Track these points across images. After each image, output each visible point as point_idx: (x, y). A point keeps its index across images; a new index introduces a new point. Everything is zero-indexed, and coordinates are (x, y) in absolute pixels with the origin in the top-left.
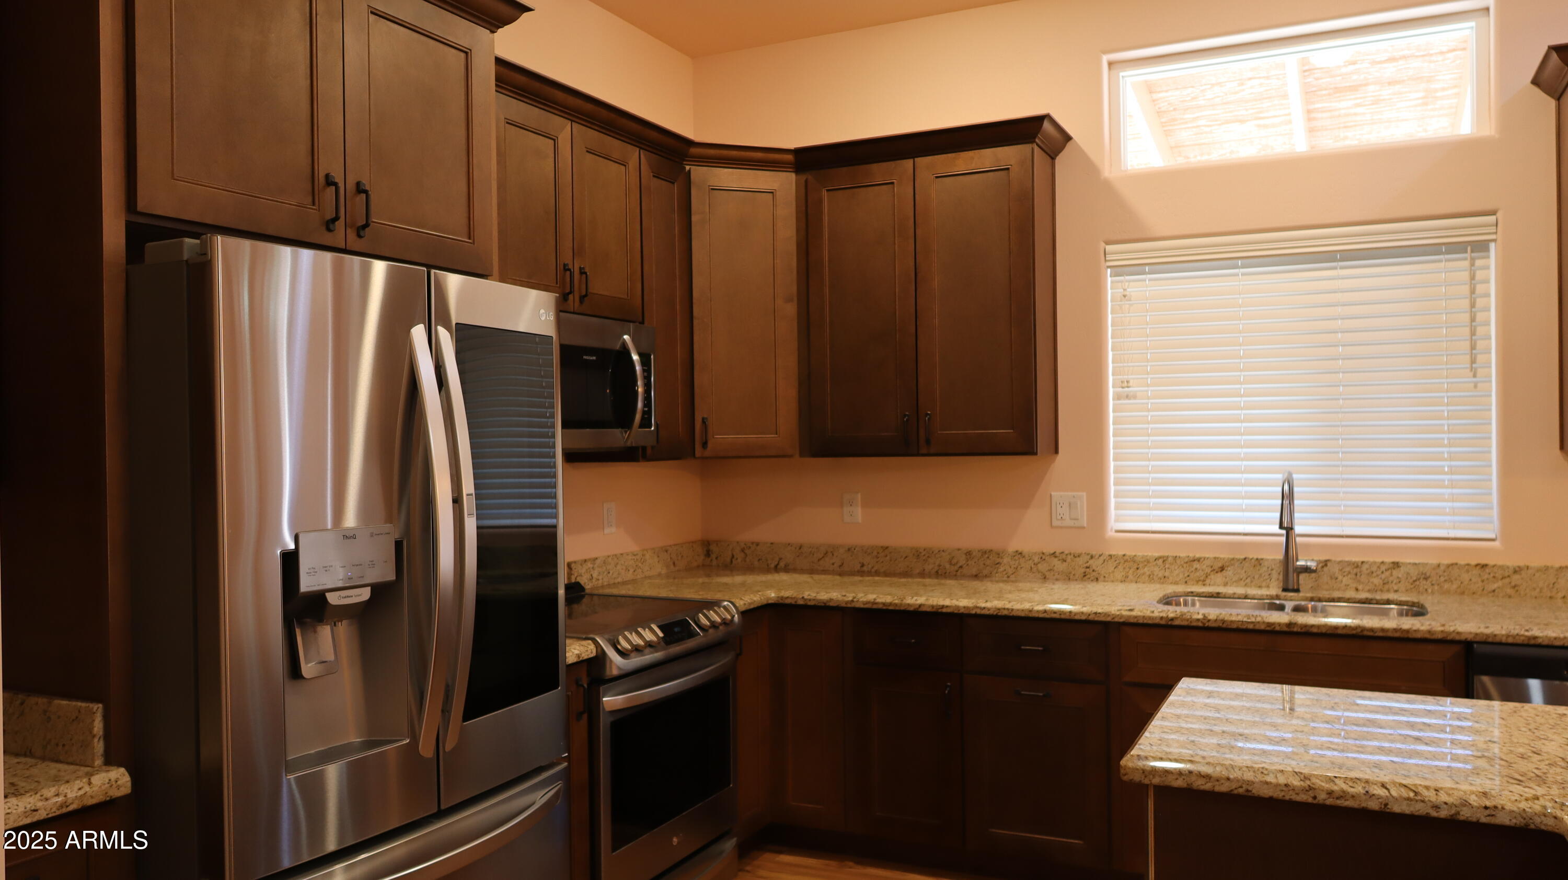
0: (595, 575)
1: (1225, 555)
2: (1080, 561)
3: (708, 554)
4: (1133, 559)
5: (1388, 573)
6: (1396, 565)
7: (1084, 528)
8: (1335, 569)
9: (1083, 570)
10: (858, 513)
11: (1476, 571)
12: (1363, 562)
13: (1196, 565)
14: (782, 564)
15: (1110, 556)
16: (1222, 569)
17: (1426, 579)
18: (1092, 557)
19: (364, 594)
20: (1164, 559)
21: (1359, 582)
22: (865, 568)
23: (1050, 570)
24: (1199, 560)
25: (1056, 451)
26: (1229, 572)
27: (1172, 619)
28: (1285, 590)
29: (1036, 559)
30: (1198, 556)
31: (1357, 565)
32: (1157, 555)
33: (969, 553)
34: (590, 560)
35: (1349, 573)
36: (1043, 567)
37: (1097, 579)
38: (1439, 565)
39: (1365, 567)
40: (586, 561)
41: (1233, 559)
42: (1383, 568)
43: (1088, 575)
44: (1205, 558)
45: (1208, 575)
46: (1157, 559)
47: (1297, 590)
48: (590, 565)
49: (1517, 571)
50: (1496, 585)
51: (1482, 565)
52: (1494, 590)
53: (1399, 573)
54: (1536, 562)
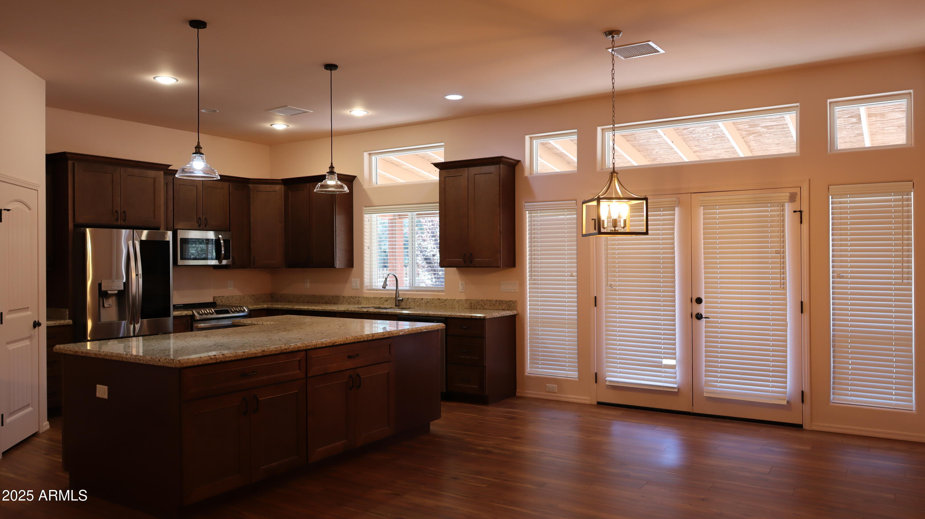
0: (223, 301)
2: (357, 299)
3: (272, 297)
4: (368, 298)
5: (420, 301)
6: (422, 299)
7: (358, 289)
8: (410, 300)
9: (357, 301)
10: (308, 285)
12: (416, 298)
13: (381, 299)
14: (290, 301)
15: (363, 297)
16: (387, 300)
17: (428, 302)
18: (359, 297)
19: (117, 292)
20: (375, 298)
21: (415, 304)
22: (309, 302)
23: (350, 301)
24: (382, 298)
25: (353, 267)
26: (388, 301)
28: (396, 306)
29: (347, 298)
30: (382, 297)
31: (414, 299)
32: (373, 297)
33: (333, 297)
34: (221, 296)
35: (413, 301)
36: (349, 301)
37: (360, 304)
38: (431, 299)
40: (220, 297)
41: (389, 298)
43: (359, 303)
44: (383, 298)
45: (384, 302)
46: (373, 298)
47: (399, 306)
48: (221, 298)
49: (446, 300)
50: (442, 304)
51: (439, 299)
52: (441, 306)
53: (423, 301)
54: (449, 298)
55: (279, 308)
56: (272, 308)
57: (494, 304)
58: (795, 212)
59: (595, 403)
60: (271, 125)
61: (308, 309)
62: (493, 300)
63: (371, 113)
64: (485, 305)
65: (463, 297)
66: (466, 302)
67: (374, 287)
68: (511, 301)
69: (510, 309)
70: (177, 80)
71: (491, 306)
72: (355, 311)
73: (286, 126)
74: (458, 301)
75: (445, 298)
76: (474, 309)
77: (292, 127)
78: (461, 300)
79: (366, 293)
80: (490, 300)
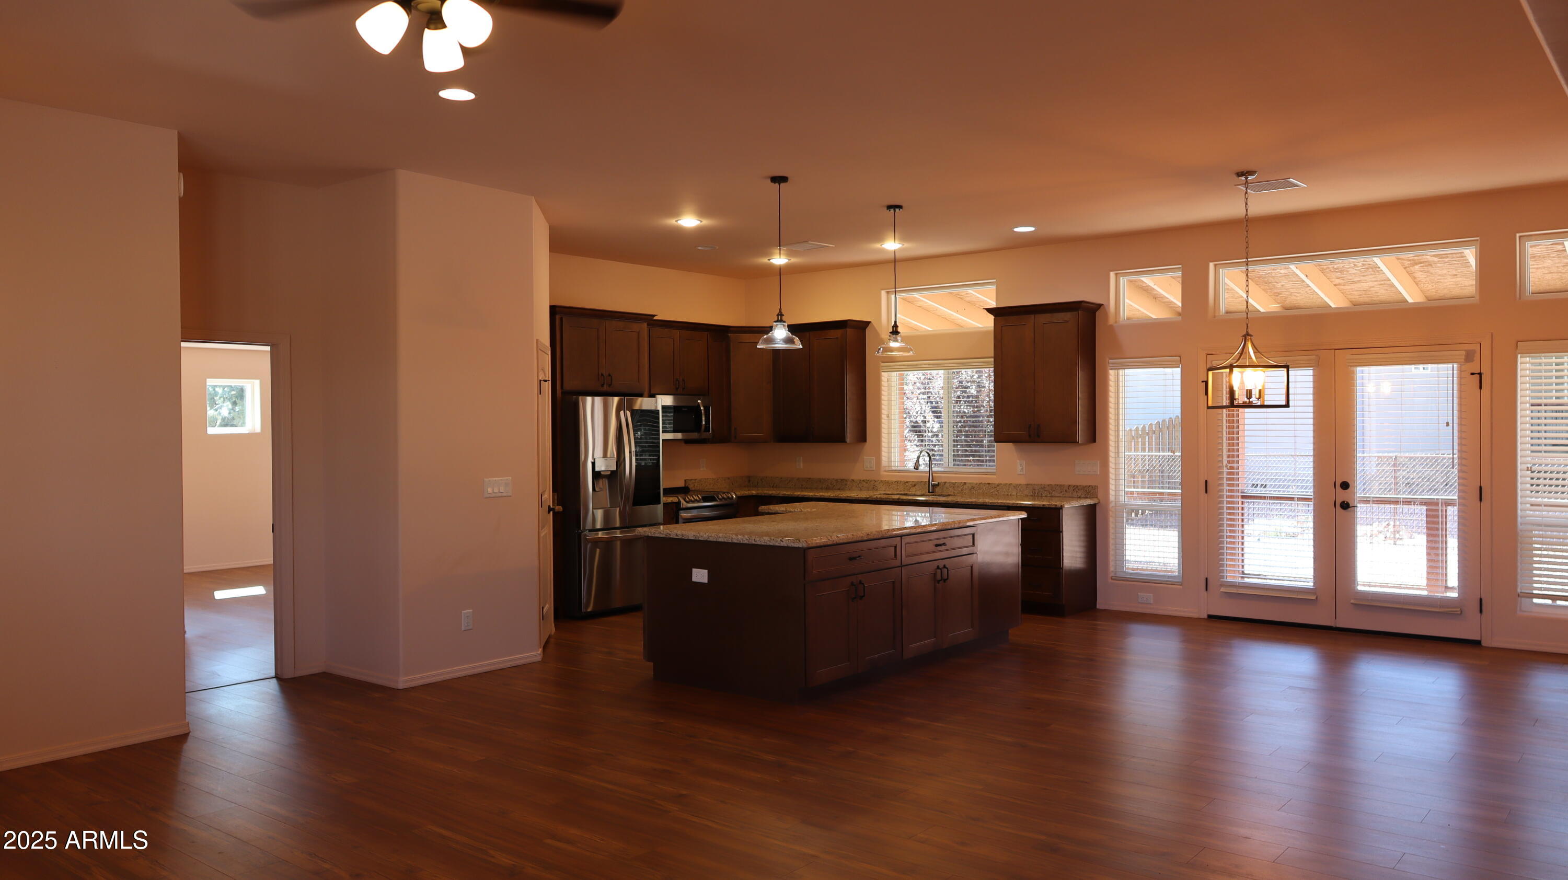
0: (696, 485)
1: (916, 480)
2: (872, 483)
3: (749, 481)
4: (888, 482)
6: (965, 483)
7: (873, 470)
8: (947, 485)
9: (873, 486)
10: (801, 465)
11: (987, 485)
13: (907, 484)
14: (775, 485)
15: (881, 481)
16: (915, 485)
17: (973, 488)
18: (876, 481)
19: (609, 473)
20: (898, 482)
21: (955, 490)
22: (802, 487)
23: (863, 487)
24: (907, 482)
25: (865, 441)
26: (916, 487)
28: (929, 492)
29: (858, 483)
30: (908, 480)
31: (954, 484)
32: (895, 480)
33: (837, 480)
35: (952, 486)
36: (861, 485)
37: (877, 490)
38: (977, 483)
40: (692, 479)
41: (918, 482)
42: (962, 485)
43: (874, 488)
44: (910, 482)
45: (910, 488)
46: (895, 482)
47: (933, 492)
48: (694, 481)
49: (998, 485)
50: (993, 490)
51: (989, 484)
52: (992, 493)
53: (966, 487)
54: (1003, 482)
55: (773, 495)
56: (763, 495)
57: (1066, 491)
58: (1472, 374)
59: (1205, 616)
60: (769, 260)
61: (815, 495)
62: (1064, 485)
63: (906, 245)
64: (1054, 491)
65: (1023, 481)
66: (1027, 487)
67: (893, 468)
68: (1090, 486)
69: (1088, 496)
70: (701, 222)
71: (1061, 492)
72: (881, 498)
73: (787, 261)
74: (1016, 487)
75: (997, 482)
76: (1038, 496)
77: (794, 260)
78: (1020, 485)
79: (885, 476)
80: (1061, 485)
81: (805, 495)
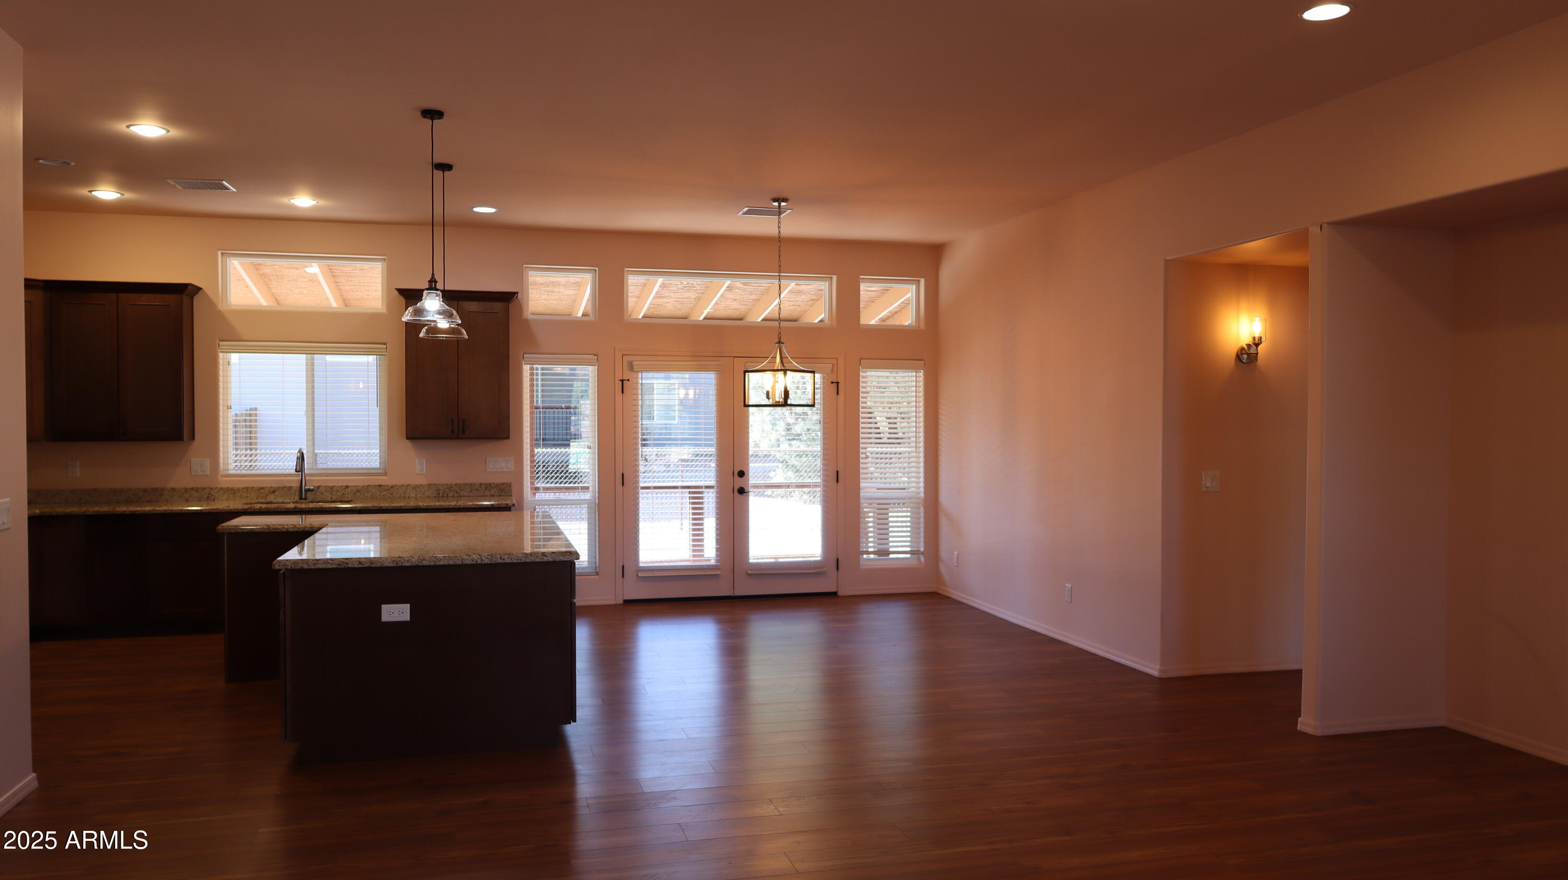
1: (275, 485)
2: (205, 490)
4: (232, 489)
5: (344, 490)
6: (347, 487)
7: (207, 475)
8: (322, 489)
9: (207, 496)
11: (378, 488)
12: (334, 486)
13: (262, 490)
15: (221, 488)
16: (274, 492)
17: (359, 492)
18: (211, 489)
20: (247, 488)
22: (82, 501)
23: (189, 497)
24: (263, 488)
25: (194, 439)
26: (277, 493)
27: (247, 509)
28: (301, 498)
29: (183, 492)
30: (263, 486)
31: (332, 488)
32: (243, 486)
33: (145, 490)
35: (328, 491)
36: (186, 495)
37: (214, 500)
38: (364, 486)
39: (335, 488)
41: (279, 487)
42: (342, 488)
43: (210, 497)
44: (266, 488)
45: (267, 495)
46: (244, 489)
47: (306, 499)
49: (392, 487)
50: (384, 493)
51: (380, 486)
52: (384, 496)
53: (349, 490)
54: (399, 483)
57: (477, 489)
58: (832, 383)
59: (622, 602)
60: (90, 192)
62: (475, 484)
63: (322, 203)
64: (462, 490)
65: (423, 481)
66: (429, 488)
67: (230, 472)
68: (504, 483)
69: (503, 494)
71: (471, 491)
73: (119, 195)
74: (416, 487)
75: (390, 483)
76: (443, 497)
77: (129, 196)
78: (420, 485)
79: (224, 483)
80: (470, 484)
81: (137, 511)
